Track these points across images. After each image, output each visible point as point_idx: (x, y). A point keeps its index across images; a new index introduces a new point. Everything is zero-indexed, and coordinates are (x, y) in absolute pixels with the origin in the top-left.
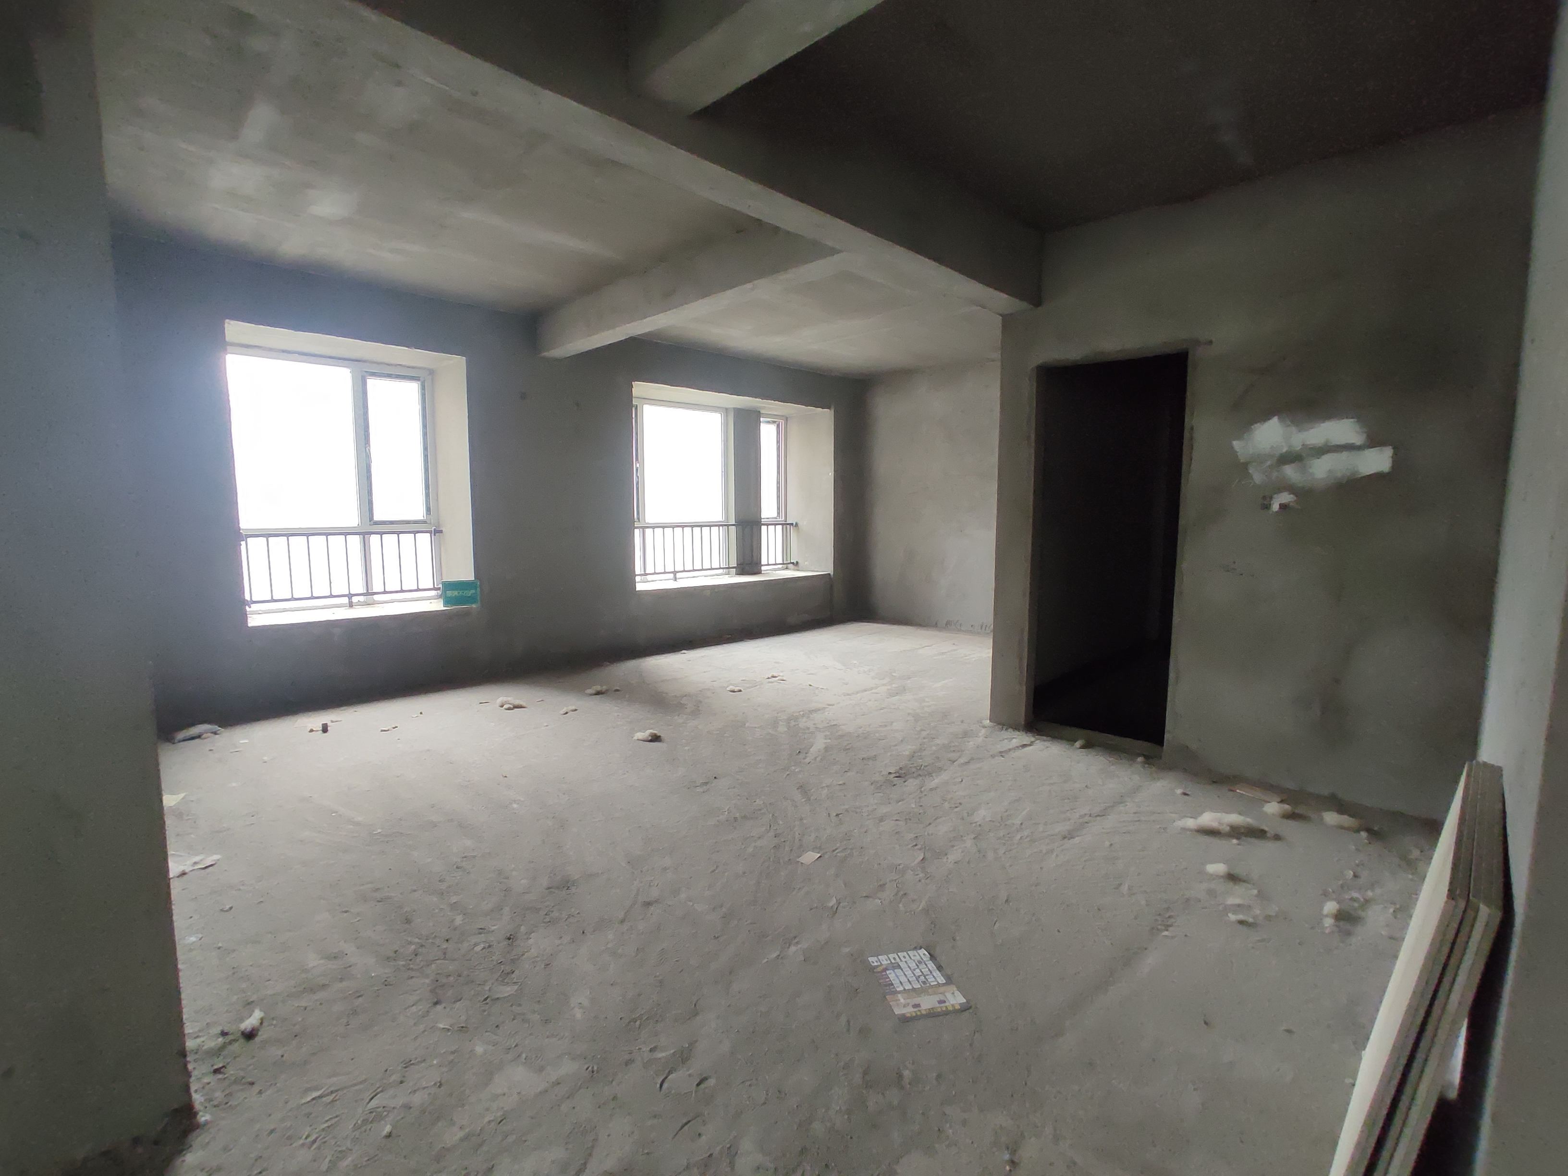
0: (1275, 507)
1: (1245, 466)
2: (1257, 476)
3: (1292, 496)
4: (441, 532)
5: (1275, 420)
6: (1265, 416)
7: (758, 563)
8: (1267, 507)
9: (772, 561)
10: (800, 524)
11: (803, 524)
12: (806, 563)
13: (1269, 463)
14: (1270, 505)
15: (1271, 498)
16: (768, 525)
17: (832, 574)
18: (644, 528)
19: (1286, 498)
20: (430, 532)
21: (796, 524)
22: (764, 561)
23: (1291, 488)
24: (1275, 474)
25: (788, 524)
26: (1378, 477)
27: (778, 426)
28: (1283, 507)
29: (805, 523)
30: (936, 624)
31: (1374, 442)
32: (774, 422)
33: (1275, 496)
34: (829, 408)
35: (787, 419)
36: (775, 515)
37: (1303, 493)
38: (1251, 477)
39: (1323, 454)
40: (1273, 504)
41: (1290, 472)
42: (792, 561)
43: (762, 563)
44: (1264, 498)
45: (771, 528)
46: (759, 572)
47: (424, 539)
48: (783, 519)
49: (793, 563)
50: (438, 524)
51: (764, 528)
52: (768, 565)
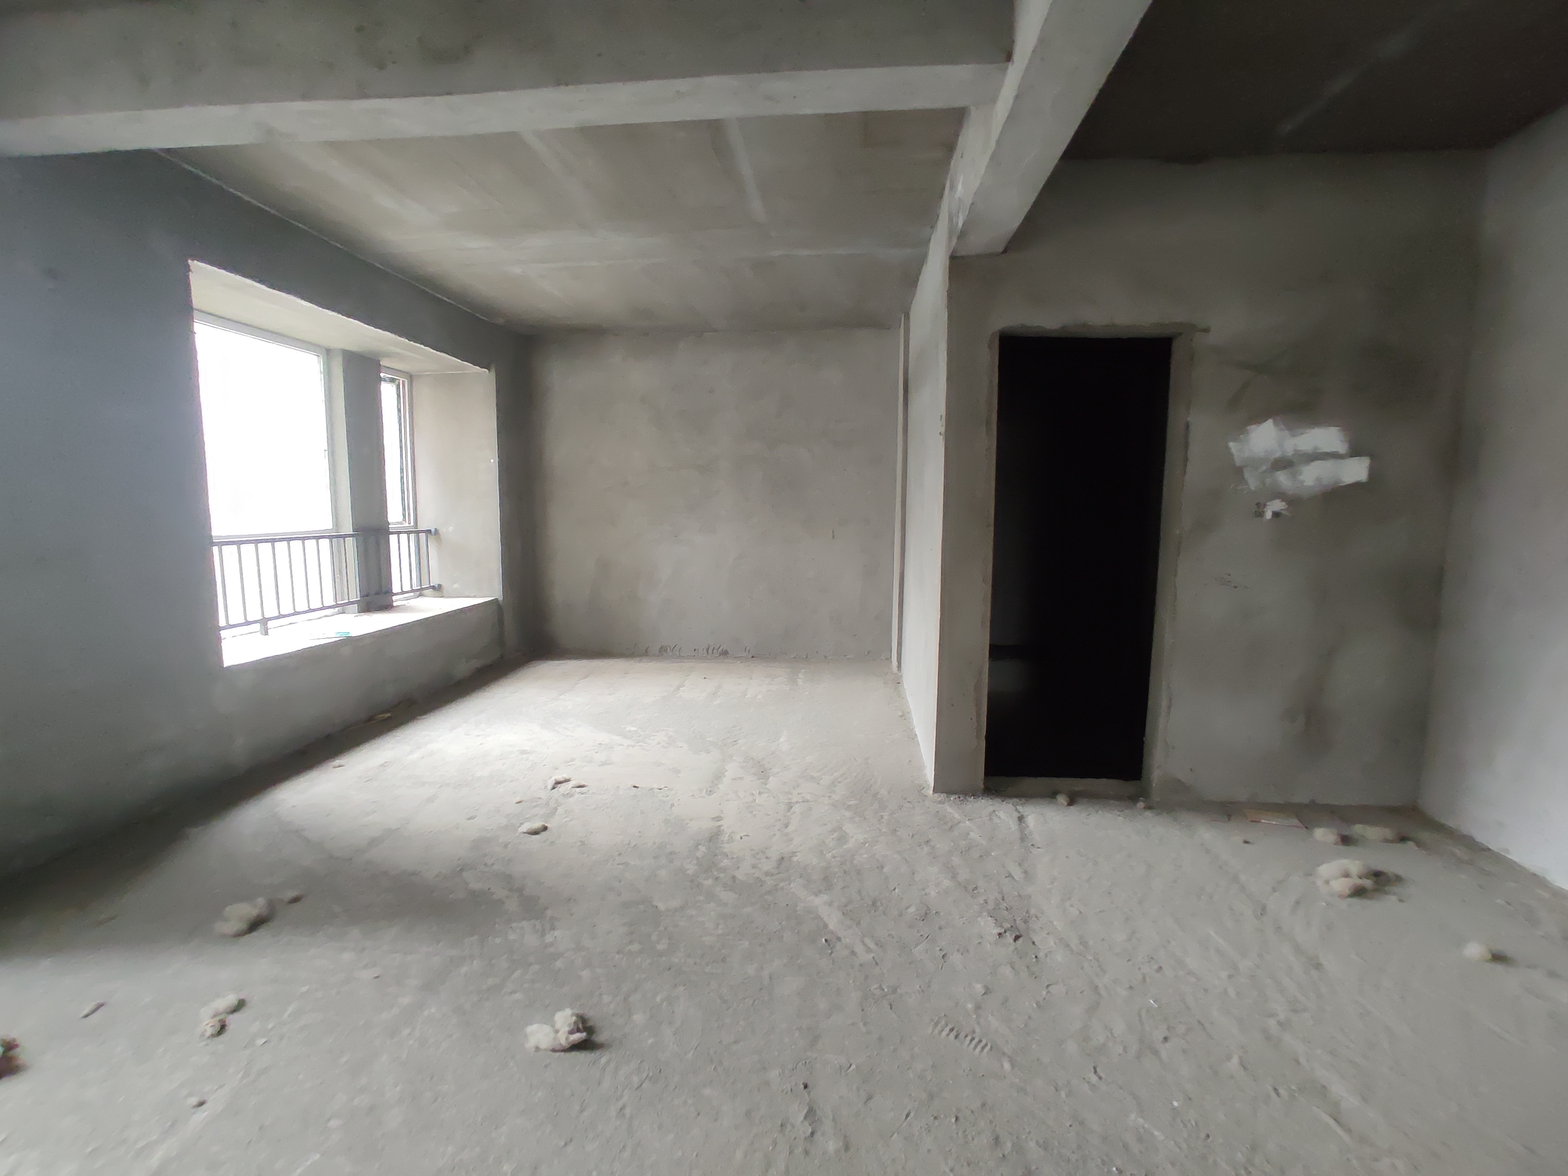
0: (1268, 515)
1: (1239, 471)
2: (1252, 482)
3: (1284, 503)
5: (1269, 424)
6: (1258, 418)
7: (389, 592)
8: (1260, 514)
9: (406, 586)
10: (442, 531)
11: (448, 530)
12: (456, 586)
13: (1264, 468)
14: (1263, 512)
15: (1265, 505)
16: (399, 533)
17: (501, 598)
19: (1277, 505)
21: (436, 530)
22: (396, 588)
23: (1280, 495)
24: (1268, 481)
25: (423, 531)
26: (1356, 486)
27: (399, 387)
28: (1276, 515)
29: (451, 529)
30: (646, 651)
31: (1355, 452)
32: (393, 380)
33: (1268, 503)
34: (489, 369)
35: (411, 377)
36: (407, 518)
37: (1293, 501)
38: (1246, 483)
39: (1312, 461)
40: (1267, 511)
41: (1283, 479)
42: (432, 585)
43: (394, 592)
44: (1258, 504)
45: (403, 538)
46: (389, 605)
48: (412, 524)
49: (433, 588)
51: (393, 539)
52: (403, 593)
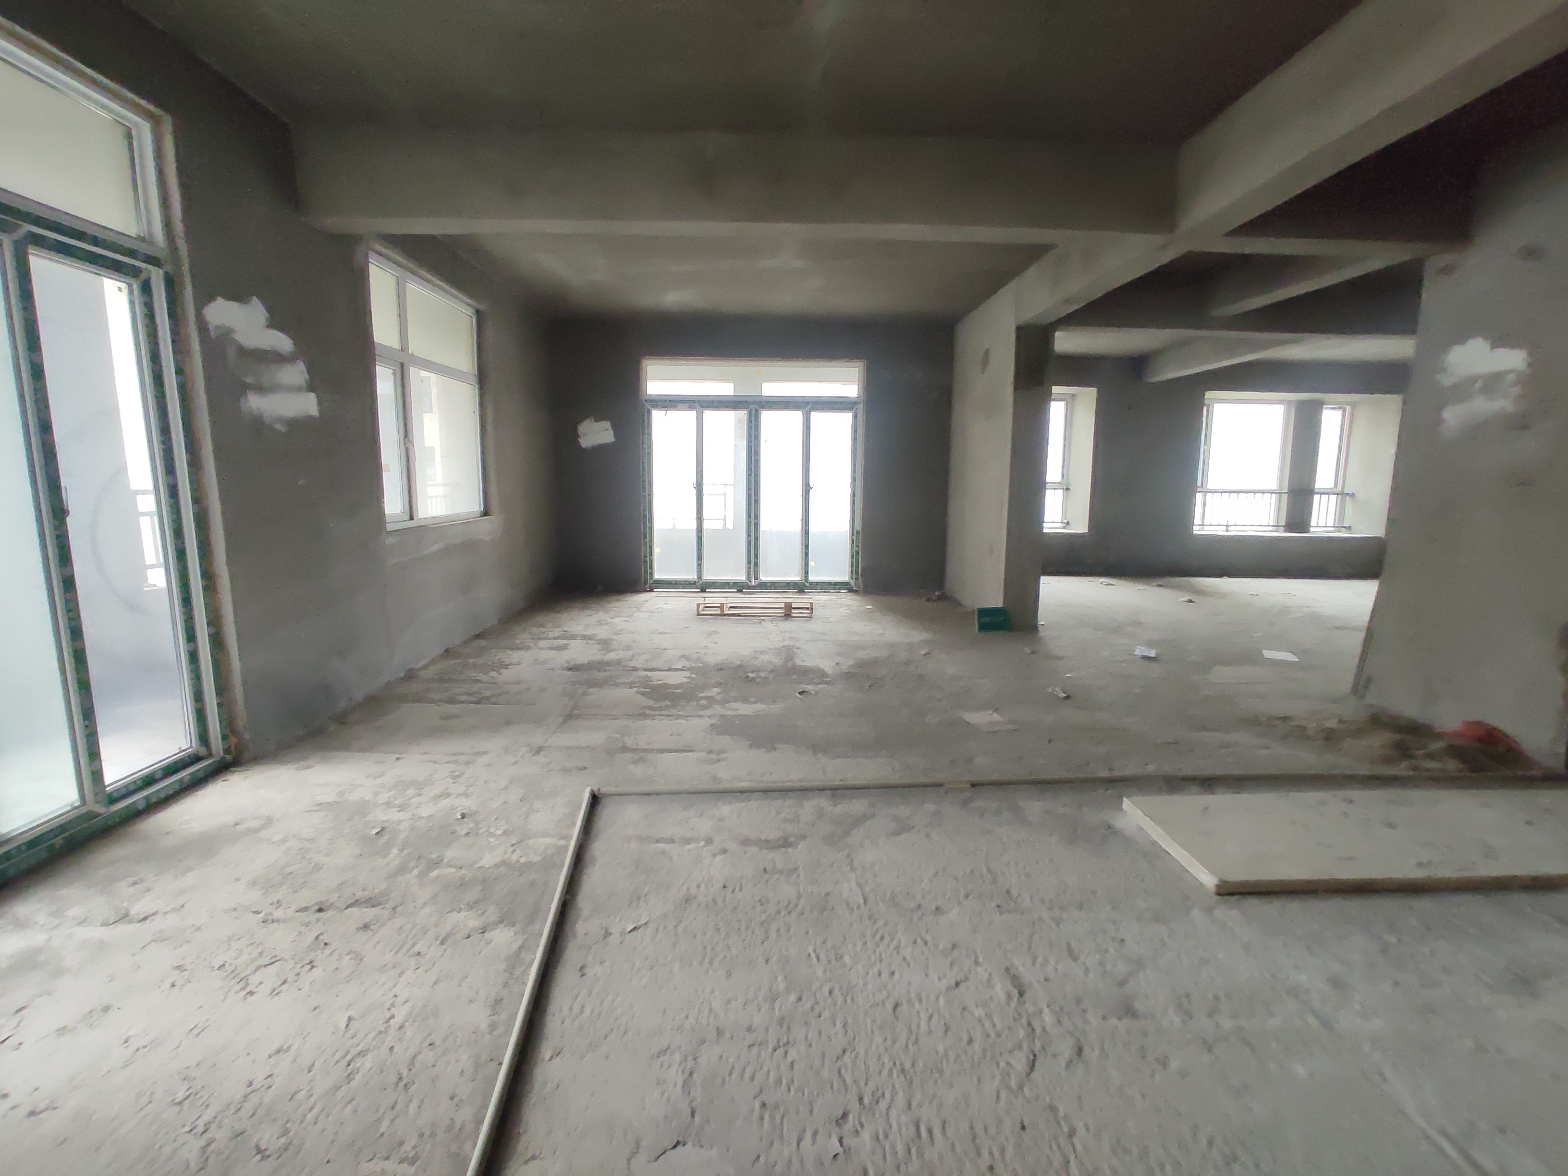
4: (1069, 489)
7: (1307, 523)
9: (1322, 523)
10: (1358, 495)
11: (1362, 495)
12: (1359, 527)
16: (1321, 494)
18: (1205, 493)
20: (1063, 489)
21: (1354, 494)
25: (1345, 494)
27: (1344, 411)
29: (1364, 494)
32: (1340, 408)
34: (1398, 395)
35: (1353, 407)
36: (1332, 486)
42: (1345, 524)
43: (1312, 525)
45: (1325, 497)
46: (1308, 532)
47: (1060, 493)
48: (1340, 490)
49: (1346, 526)
50: (1068, 484)
51: (1316, 496)
52: (1318, 525)
